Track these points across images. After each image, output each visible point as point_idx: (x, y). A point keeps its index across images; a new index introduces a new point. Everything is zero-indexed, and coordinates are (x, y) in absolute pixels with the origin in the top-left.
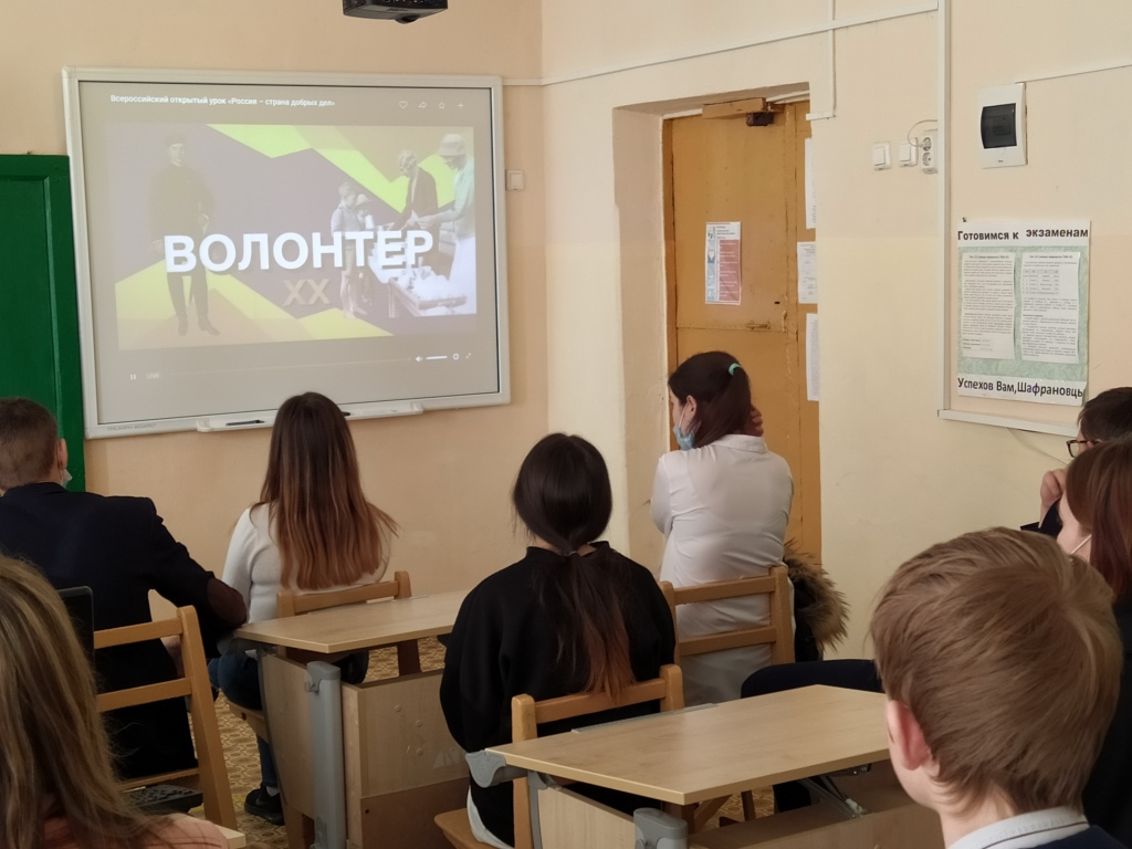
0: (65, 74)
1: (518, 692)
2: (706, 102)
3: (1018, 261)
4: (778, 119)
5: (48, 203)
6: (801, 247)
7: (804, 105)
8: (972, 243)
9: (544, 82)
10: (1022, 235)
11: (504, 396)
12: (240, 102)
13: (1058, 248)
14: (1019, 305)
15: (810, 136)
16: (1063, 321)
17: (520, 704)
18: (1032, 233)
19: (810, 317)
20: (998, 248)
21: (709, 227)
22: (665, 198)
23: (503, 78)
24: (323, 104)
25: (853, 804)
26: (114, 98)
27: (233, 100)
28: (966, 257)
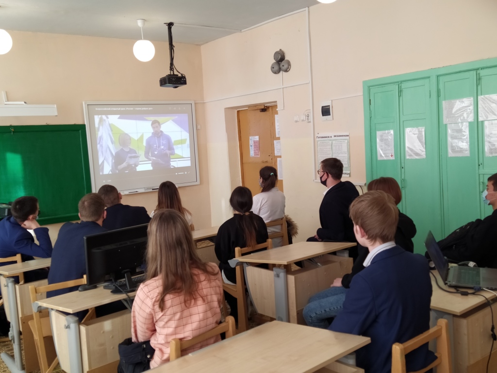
0: (84, 103)
1: (236, 247)
2: (249, 106)
3: (332, 143)
4: (268, 110)
5: (81, 137)
6: (275, 142)
7: (276, 106)
8: (320, 139)
9: (205, 102)
10: (333, 137)
11: (198, 183)
12: (129, 109)
13: (342, 139)
14: (333, 153)
15: (277, 114)
16: (344, 157)
17: (237, 249)
18: (335, 136)
19: (278, 159)
20: (327, 140)
21: (250, 138)
22: (238, 130)
23: (195, 101)
24: (150, 109)
25: (319, 264)
26: (96, 109)
27: (127, 109)
28: (319, 142)
